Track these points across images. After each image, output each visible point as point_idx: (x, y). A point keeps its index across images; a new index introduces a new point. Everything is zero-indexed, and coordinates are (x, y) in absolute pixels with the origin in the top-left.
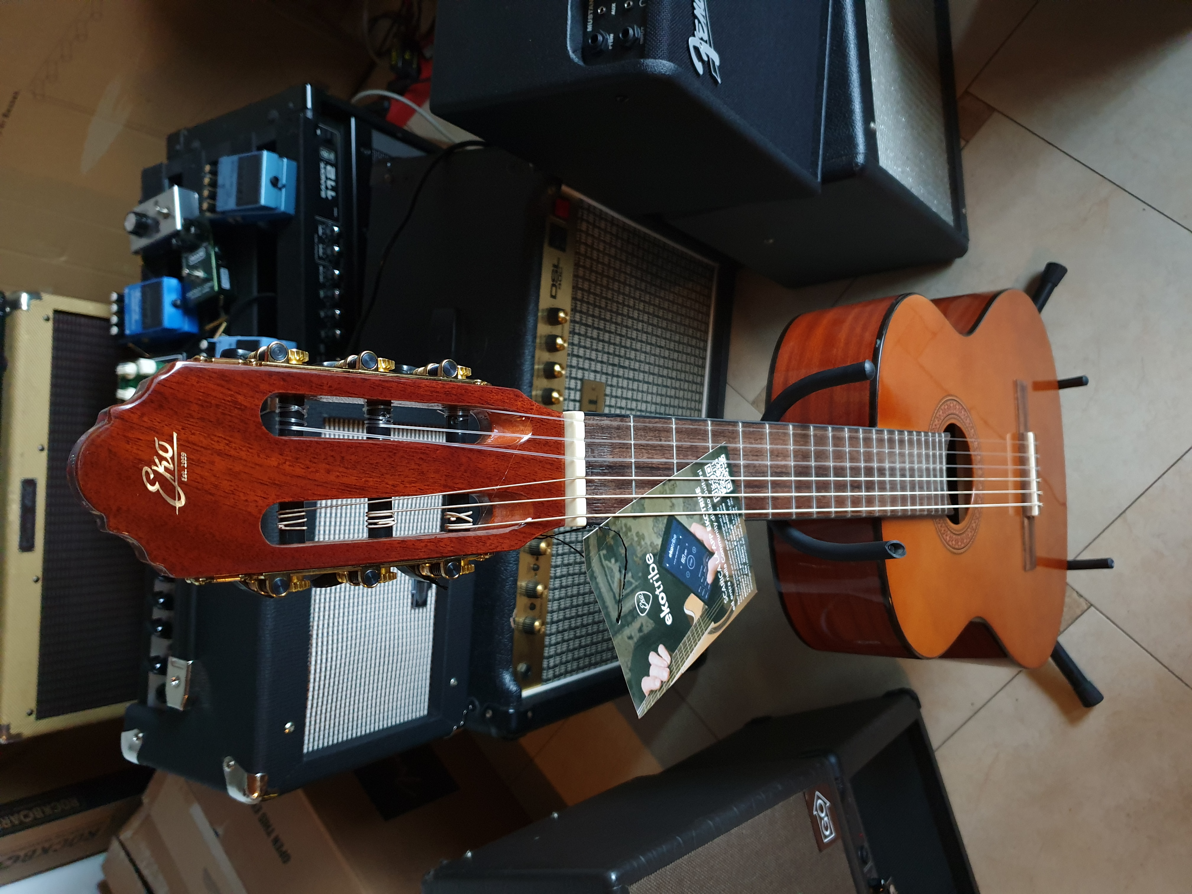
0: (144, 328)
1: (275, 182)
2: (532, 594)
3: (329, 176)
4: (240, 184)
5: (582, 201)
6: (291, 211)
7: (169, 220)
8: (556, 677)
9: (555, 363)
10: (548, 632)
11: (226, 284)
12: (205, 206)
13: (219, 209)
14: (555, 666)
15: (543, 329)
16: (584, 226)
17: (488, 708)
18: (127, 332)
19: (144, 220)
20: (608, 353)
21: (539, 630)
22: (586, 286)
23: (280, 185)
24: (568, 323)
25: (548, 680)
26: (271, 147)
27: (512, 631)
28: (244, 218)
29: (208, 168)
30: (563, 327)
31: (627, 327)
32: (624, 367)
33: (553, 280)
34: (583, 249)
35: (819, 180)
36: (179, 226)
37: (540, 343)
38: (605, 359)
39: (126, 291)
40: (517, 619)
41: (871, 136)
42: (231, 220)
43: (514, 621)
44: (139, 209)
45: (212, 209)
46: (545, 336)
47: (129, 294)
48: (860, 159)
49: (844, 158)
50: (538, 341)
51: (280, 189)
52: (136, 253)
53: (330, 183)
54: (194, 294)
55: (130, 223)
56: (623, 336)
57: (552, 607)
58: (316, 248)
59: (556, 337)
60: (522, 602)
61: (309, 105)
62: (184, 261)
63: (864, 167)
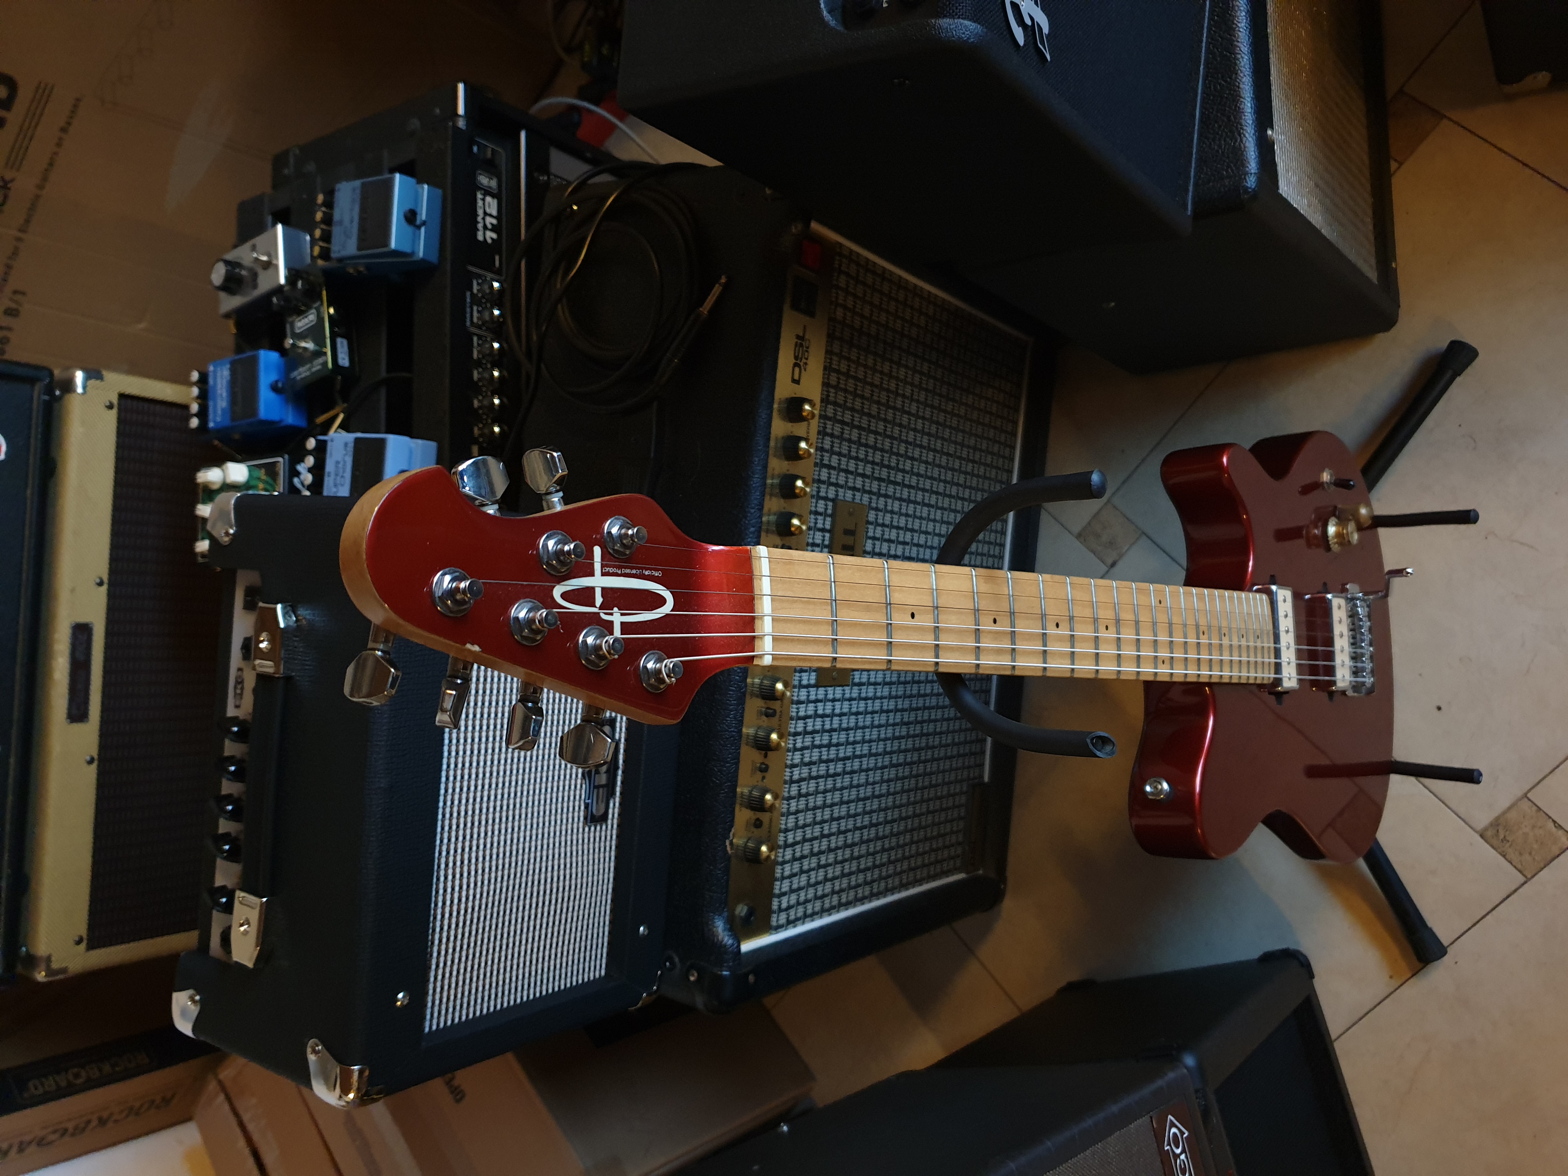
0: (233, 419)
1: (411, 217)
2: (758, 805)
3: (488, 211)
4: (362, 220)
5: (841, 245)
6: (434, 258)
7: (270, 271)
8: (790, 923)
9: (797, 477)
10: (780, 859)
11: (344, 360)
12: (317, 250)
13: (333, 255)
14: (789, 907)
15: (779, 427)
16: (842, 281)
17: (692, 967)
18: (211, 425)
19: (237, 270)
20: (873, 463)
21: (768, 857)
22: (843, 367)
23: (418, 222)
24: (817, 418)
25: (778, 928)
26: (407, 170)
27: (727, 858)
28: (368, 267)
29: (320, 198)
30: (809, 425)
31: (900, 425)
32: (895, 483)
33: (796, 358)
34: (840, 313)
35: (1189, 213)
36: (282, 281)
37: (776, 447)
38: (868, 470)
39: (211, 368)
40: (734, 841)
41: (1266, 149)
42: (351, 271)
43: (731, 843)
44: (229, 256)
45: (325, 254)
46: (783, 438)
47: (215, 372)
48: (1251, 182)
49: (1226, 182)
50: (772, 443)
51: (419, 227)
52: (227, 316)
53: (489, 221)
54: (302, 373)
55: (218, 274)
56: (895, 439)
57: (786, 824)
58: (468, 310)
59: (800, 439)
60: (742, 816)
61: (461, 110)
62: (288, 326)
63: (1255, 195)
